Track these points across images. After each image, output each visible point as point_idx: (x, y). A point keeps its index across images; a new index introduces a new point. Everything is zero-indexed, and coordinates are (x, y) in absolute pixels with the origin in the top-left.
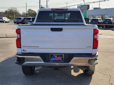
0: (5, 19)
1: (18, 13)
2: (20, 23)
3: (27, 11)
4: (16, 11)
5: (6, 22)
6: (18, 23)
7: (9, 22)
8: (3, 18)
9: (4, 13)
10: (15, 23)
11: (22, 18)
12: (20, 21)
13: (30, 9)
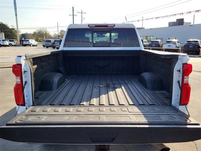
0: (33, 42)
1: (48, 34)
2: (50, 46)
3: (59, 32)
4: (46, 32)
5: (33, 46)
6: (47, 47)
7: (36, 46)
8: (30, 40)
9: (33, 35)
10: (44, 46)
11: (53, 41)
12: (50, 44)
13: (63, 30)
